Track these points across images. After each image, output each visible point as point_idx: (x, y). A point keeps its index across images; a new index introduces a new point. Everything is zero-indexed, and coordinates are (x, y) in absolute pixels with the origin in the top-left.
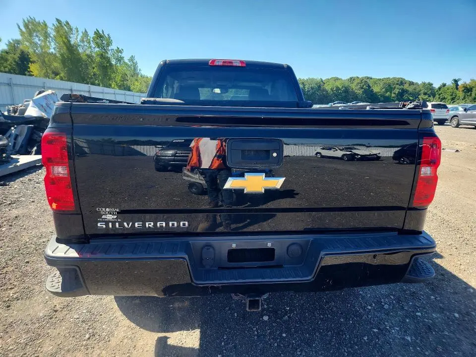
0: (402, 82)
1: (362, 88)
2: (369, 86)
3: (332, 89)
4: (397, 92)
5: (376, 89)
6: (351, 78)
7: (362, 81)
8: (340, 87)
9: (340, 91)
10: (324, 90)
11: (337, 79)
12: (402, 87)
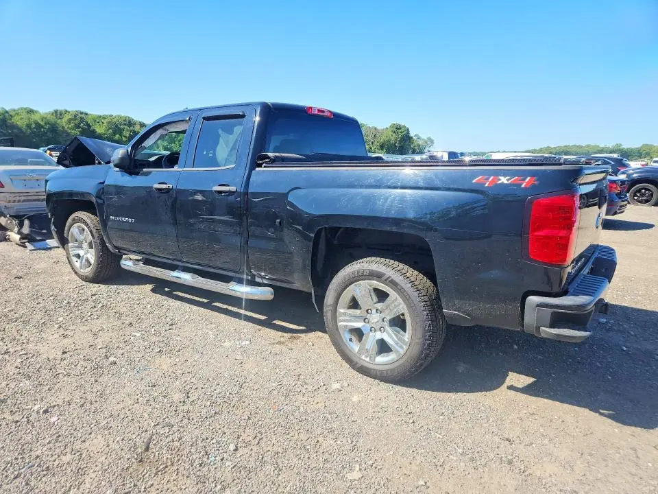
0: (130, 122)
1: (77, 126)
2: (88, 125)
3: (28, 126)
4: (127, 135)
5: (100, 130)
6: (56, 112)
7: (75, 116)
8: (42, 123)
9: (42, 130)
10: (14, 127)
11: (31, 112)
12: (131, 128)
